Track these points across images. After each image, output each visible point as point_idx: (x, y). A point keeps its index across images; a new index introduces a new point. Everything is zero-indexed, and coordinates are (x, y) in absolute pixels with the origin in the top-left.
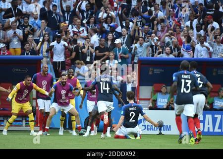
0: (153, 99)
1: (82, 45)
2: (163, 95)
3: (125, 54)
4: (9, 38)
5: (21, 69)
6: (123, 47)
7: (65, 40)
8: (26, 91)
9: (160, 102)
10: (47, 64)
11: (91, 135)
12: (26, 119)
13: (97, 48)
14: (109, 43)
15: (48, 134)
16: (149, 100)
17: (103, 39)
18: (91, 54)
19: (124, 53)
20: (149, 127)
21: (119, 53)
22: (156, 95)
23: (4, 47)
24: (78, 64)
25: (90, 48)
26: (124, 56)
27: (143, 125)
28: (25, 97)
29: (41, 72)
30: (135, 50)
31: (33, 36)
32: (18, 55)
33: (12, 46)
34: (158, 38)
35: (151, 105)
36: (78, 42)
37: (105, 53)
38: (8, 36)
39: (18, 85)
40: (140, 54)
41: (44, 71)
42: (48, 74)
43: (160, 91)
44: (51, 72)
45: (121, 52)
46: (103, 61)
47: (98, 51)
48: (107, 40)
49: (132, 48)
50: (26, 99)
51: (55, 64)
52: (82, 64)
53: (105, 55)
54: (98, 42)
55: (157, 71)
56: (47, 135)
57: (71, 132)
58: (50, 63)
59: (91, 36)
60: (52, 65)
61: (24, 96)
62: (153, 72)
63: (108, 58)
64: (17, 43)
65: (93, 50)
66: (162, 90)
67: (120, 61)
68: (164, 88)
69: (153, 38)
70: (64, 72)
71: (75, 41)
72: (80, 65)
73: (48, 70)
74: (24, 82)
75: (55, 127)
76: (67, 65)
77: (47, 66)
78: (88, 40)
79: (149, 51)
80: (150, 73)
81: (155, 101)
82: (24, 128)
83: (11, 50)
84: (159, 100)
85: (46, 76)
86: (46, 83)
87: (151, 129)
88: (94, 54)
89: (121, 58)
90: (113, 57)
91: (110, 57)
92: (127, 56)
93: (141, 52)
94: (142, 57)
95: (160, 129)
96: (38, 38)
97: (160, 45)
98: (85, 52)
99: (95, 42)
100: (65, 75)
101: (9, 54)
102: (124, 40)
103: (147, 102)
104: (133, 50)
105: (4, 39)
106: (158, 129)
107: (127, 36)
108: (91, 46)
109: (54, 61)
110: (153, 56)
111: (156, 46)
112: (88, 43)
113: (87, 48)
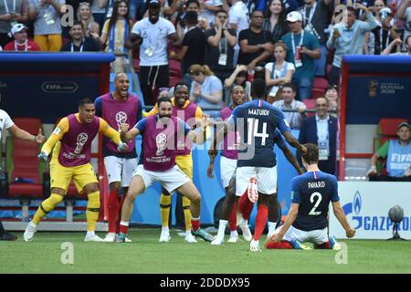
0: (378, 154)
1: (209, 27)
2: (403, 147)
3: (311, 47)
4: (32, 10)
5: (61, 85)
6: (305, 32)
7: (167, 16)
8: (83, 137)
9: (395, 161)
10: (125, 72)
11: (230, 240)
12: (74, 204)
13: (244, 35)
14: (274, 21)
15: (127, 240)
16: (368, 156)
17: (259, 13)
18: (231, 48)
19: (310, 45)
20: (370, 222)
21: (296, 44)
22: (385, 145)
23: (20, 32)
24: (197, 73)
25: (226, 33)
26: (309, 51)
27: (354, 218)
28: (82, 153)
29: (113, 93)
30: (334, 38)
31: (91, 5)
32: (55, 52)
33: (39, 30)
34: (389, 10)
35: (373, 169)
36: (200, 18)
37: (263, 46)
38: (31, 5)
39: (64, 122)
40: (347, 48)
41: (119, 91)
42: (128, 95)
43: (396, 137)
44: (134, 90)
45: (301, 43)
46: (258, 64)
47: (245, 41)
48: (268, 14)
49: (328, 34)
50: (83, 156)
51: (144, 73)
52: (206, 74)
53: (262, 50)
54: (245, 18)
55: (389, 88)
56: (124, 240)
57: (181, 234)
58: (133, 70)
59: (230, 5)
60: (136, 75)
61: (78, 150)
62: (378, 90)
63: (271, 58)
64: (52, 22)
65: (233, 39)
66: (400, 134)
67: (299, 64)
68: (404, 128)
69: (379, 10)
70: (164, 92)
71: (192, 18)
72: (201, 76)
73: (127, 87)
74: (77, 115)
75: (145, 222)
76: (173, 75)
77: (125, 76)
78: (222, 14)
79: (369, 40)
80: (372, 93)
81: (383, 161)
82: (69, 225)
83: (39, 40)
84: (393, 157)
85: (125, 102)
86: (125, 117)
87: (375, 226)
88: (237, 48)
89: (302, 57)
90: (283, 54)
91: (276, 54)
92: (315, 52)
93: (349, 43)
94: (353, 54)
95: (396, 228)
96: (103, 11)
97: (395, 27)
98: (215, 44)
99: (239, 19)
100: (167, 99)
101: (35, 48)
102: (308, 16)
103: (363, 162)
104: (330, 38)
105: (22, 12)
106: (391, 227)
107: (315, 5)
108: (229, 30)
109: (141, 64)
110: (377, 52)
111: (386, 28)
112: (222, 22)
113: (219, 33)
